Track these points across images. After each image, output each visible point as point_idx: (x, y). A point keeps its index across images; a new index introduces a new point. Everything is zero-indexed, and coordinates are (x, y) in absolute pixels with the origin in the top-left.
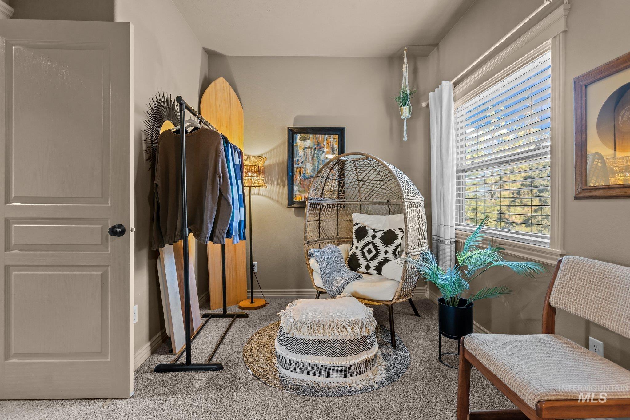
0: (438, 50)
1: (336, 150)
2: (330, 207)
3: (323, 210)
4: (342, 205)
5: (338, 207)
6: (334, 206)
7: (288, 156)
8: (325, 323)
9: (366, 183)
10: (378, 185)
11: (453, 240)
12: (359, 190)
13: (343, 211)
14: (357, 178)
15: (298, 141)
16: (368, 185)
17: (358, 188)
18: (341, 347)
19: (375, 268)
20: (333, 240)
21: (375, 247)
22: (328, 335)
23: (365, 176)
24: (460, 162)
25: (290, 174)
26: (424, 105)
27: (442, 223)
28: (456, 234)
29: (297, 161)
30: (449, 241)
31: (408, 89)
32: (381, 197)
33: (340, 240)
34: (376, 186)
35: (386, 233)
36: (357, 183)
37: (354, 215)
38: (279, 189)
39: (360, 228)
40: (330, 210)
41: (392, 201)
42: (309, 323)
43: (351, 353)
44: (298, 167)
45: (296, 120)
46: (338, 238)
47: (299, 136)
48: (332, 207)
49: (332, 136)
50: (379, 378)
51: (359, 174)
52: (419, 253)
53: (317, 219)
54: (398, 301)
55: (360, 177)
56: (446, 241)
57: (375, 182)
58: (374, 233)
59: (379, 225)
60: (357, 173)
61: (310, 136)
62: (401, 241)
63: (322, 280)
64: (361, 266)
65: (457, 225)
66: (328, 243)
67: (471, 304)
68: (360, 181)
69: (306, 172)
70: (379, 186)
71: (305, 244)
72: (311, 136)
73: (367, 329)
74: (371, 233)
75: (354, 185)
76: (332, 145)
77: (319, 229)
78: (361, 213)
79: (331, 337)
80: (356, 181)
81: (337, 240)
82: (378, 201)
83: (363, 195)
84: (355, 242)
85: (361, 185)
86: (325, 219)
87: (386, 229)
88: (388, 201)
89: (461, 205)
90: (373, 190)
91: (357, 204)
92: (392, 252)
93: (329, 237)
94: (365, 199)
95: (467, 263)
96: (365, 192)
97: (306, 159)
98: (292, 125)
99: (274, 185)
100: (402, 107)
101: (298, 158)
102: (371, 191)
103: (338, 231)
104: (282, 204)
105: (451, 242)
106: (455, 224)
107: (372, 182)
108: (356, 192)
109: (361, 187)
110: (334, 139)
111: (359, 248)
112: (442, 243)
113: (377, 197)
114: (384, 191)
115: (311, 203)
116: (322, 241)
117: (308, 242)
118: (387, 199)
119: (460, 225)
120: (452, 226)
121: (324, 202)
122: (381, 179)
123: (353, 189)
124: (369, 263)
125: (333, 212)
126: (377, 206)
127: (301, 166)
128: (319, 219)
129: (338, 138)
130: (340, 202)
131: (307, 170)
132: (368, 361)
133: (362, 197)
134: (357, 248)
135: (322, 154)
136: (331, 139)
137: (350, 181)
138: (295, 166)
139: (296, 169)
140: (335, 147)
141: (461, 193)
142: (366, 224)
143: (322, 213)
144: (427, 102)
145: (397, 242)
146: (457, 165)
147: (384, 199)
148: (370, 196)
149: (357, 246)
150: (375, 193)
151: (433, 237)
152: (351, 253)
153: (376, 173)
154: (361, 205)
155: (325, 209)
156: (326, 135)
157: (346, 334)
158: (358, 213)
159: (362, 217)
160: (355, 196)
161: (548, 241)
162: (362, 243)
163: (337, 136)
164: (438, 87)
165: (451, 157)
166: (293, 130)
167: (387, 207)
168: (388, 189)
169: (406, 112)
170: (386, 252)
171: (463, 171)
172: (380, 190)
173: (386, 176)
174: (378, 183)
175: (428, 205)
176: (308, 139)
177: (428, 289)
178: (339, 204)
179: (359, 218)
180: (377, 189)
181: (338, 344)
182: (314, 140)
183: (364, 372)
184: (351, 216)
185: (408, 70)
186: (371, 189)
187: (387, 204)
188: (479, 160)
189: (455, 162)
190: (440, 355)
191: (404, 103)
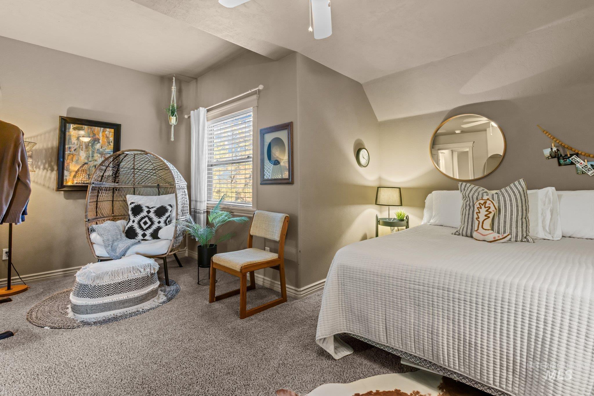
0: (197, 82)
1: (112, 142)
2: (107, 190)
3: (101, 192)
4: (117, 188)
5: (114, 190)
6: (110, 189)
7: (60, 143)
8: (123, 271)
9: (141, 171)
10: (151, 172)
11: (205, 211)
12: (134, 176)
13: (118, 193)
14: (134, 167)
15: (71, 130)
16: (142, 173)
17: (133, 175)
18: (136, 283)
19: (150, 235)
20: (109, 218)
21: (150, 219)
22: (126, 277)
23: (140, 166)
24: (210, 160)
25: (62, 160)
26: (186, 117)
27: (198, 200)
28: (207, 207)
29: (70, 148)
30: (203, 211)
31: (175, 105)
32: (153, 182)
33: (115, 217)
34: (149, 173)
35: (158, 209)
36: (133, 170)
37: (128, 196)
38: (46, 173)
39: (136, 206)
40: (107, 193)
41: (161, 185)
42: (110, 273)
43: (143, 286)
44: (70, 154)
45: (69, 110)
46: (113, 216)
47: (72, 126)
48: (109, 190)
49: (108, 130)
50: (161, 301)
51: (135, 164)
52: (185, 219)
53: (95, 200)
54: (170, 254)
55: (136, 166)
56: (201, 211)
57: (148, 171)
58: (148, 209)
59: (152, 203)
60: (134, 163)
61: (84, 127)
62: (170, 213)
63: (106, 249)
64: (138, 235)
65: (208, 201)
66: (104, 220)
67: (216, 245)
68: (136, 169)
69: (79, 158)
70: (152, 174)
71: (86, 221)
72: (86, 127)
73: (154, 269)
74: (146, 209)
75: (130, 172)
76: (108, 137)
77: (97, 209)
78: (134, 194)
79: (128, 278)
80: (132, 169)
81: (112, 218)
82: (150, 184)
83: (137, 180)
84: (132, 218)
85: (135, 173)
86: (102, 200)
87: (158, 206)
88: (158, 185)
89: (210, 188)
90: (146, 177)
91: (131, 187)
92: (164, 222)
93: (105, 216)
94: (138, 184)
95: (214, 221)
96: (139, 178)
97: (79, 147)
98: (65, 115)
99: (40, 169)
100: (171, 117)
101: (71, 146)
102: (144, 177)
103: (113, 210)
104: (49, 187)
105: (204, 212)
106: (206, 200)
107: (146, 170)
108: (131, 177)
109: (136, 174)
110: (110, 133)
111: (136, 222)
112: (198, 213)
113: (149, 182)
114: (155, 177)
115: (93, 187)
116: (99, 219)
117: (89, 220)
118: (157, 183)
119: (210, 201)
120: (204, 201)
121: (102, 186)
122: (154, 169)
123: (129, 175)
124: (145, 232)
125: (109, 194)
126: (149, 189)
127: (74, 153)
128: (97, 200)
129: (113, 132)
130: (116, 186)
131: (81, 157)
132: (154, 291)
133: (135, 182)
134: (134, 221)
135: (97, 144)
136: (107, 132)
137: (127, 169)
138: (67, 153)
139: (68, 155)
140: (110, 139)
141: (210, 180)
142: (140, 203)
143: (99, 195)
144: (189, 115)
145: (167, 215)
146: (208, 162)
147: (155, 183)
148: (143, 181)
149: (134, 220)
150: (147, 179)
151: (192, 210)
152: (128, 226)
153: (151, 163)
154: (134, 188)
155: (103, 192)
156: (102, 128)
157: (140, 274)
158: (131, 194)
159: (136, 198)
160: (130, 181)
161: (251, 205)
162: (139, 217)
163: (113, 130)
164: (197, 109)
165: (204, 157)
166: (67, 119)
167: (157, 190)
168: (159, 176)
169: (173, 120)
170: (159, 222)
171: (212, 165)
172: (152, 176)
173: (158, 167)
174: (151, 171)
175: (189, 187)
176: (83, 130)
177: (187, 250)
178: (115, 187)
179: (132, 199)
180: (149, 176)
181: (134, 282)
182: (89, 131)
183: (151, 298)
184: (126, 197)
185: (176, 91)
186: (144, 176)
187: (157, 187)
188: (221, 160)
189: (207, 160)
190: (199, 282)
191: (173, 114)
